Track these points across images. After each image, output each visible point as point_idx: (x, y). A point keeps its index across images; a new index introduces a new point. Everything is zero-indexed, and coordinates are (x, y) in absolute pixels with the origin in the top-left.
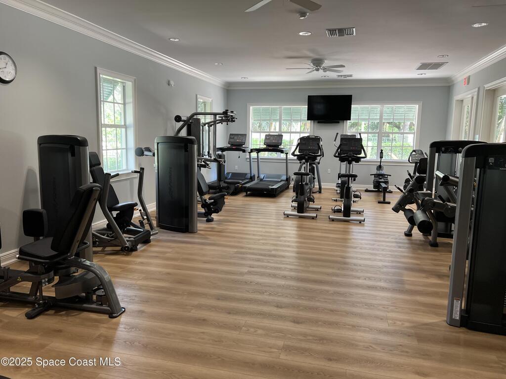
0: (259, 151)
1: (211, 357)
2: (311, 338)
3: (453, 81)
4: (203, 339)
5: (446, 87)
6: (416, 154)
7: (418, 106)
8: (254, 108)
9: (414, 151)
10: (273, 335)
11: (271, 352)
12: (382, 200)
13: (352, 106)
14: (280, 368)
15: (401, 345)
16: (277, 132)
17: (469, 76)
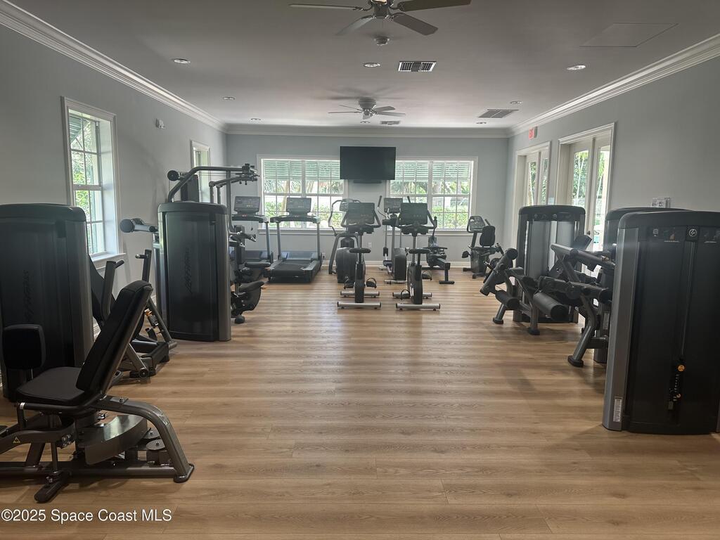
0: (279, 220)
1: (360, 517)
2: (469, 470)
3: (513, 133)
4: (334, 493)
5: (505, 140)
6: (475, 221)
7: (473, 162)
8: (265, 162)
9: (472, 218)
10: (421, 473)
11: (433, 497)
12: (444, 280)
13: (396, 161)
14: (458, 517)
15: (575, 463)
16: (299, 195)
17: (537, 127)
